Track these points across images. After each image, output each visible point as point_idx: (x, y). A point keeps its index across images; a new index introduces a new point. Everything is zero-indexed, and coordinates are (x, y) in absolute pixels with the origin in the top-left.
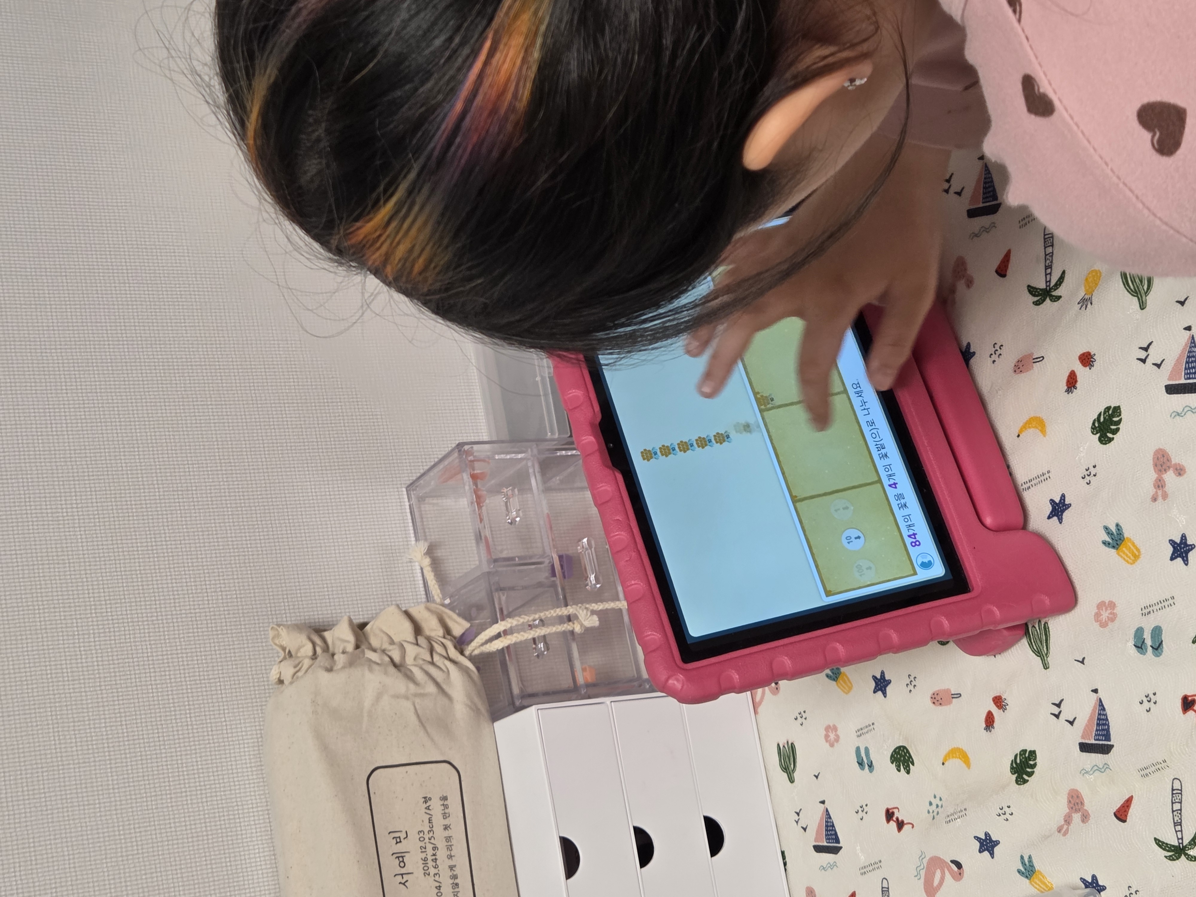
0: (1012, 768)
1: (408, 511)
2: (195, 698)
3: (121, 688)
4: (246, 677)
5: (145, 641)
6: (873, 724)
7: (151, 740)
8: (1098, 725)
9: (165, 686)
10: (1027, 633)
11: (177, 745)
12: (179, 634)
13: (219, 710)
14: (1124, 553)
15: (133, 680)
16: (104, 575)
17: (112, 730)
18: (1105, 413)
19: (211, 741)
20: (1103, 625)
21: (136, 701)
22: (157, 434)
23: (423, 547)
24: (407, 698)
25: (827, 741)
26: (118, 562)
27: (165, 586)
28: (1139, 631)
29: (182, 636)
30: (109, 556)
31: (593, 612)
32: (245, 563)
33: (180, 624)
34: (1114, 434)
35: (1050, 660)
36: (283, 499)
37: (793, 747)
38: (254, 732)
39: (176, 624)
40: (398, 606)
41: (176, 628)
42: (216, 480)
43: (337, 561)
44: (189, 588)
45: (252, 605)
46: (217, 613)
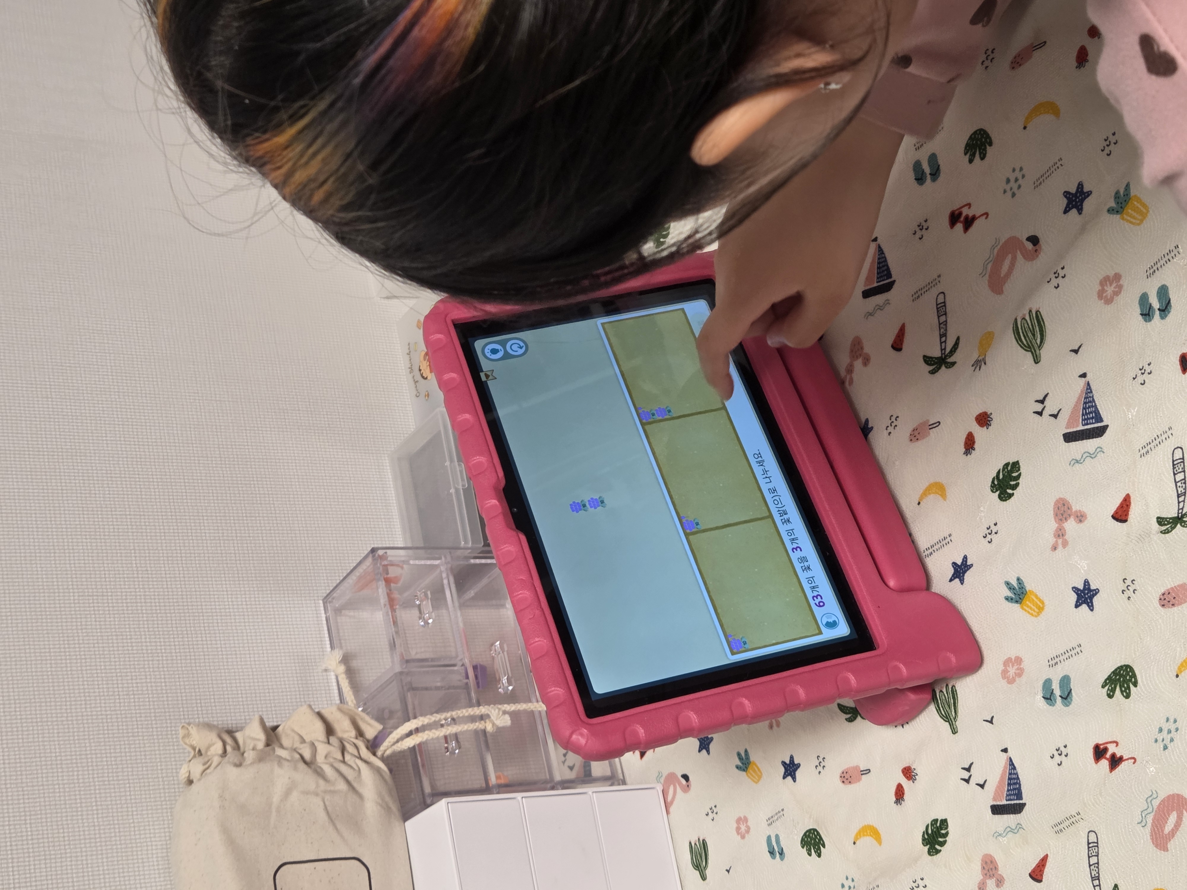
0: (924, 839)
1: (325, 622)
2: (103, 799)
3: (27, 786)
4: (156, 780)
5: (54, 741)
6: (783, 810)
7: (56, 839)
8: (1009, 784)
9: (72, 786)
10: (934, 698)
11: (83, 846)
12: (89, 735)
13: (128, 811)
14: (1028, 606)
15: (40, 779)
16: (14, 675)
17: (15, 829)
18: (1003, 470)
19: (118, 843)
20: (1011, 681)
21: (42, 800)
22: (75, 540)
23: (338, 655)
24: (317, 795)
25: (738, 833)
26: (29, 663)
27: (77, 687)
28: (1048, 683)
29: (92, 737)
30: (20, 657)
31: (505, 712)
32: (158, 668)
33: (91, 725)
34: (1013, 490)
35: (959, 724)
36: (199, 607)
37: (704, 844)
38: (163, 835)
39: (86, 725)
40: (310, 706)
41: (86, 729)
42: (132, 586)
43: (252, 668)
44: (101, 690)
45: (164, 708)
46: (129, 716)
